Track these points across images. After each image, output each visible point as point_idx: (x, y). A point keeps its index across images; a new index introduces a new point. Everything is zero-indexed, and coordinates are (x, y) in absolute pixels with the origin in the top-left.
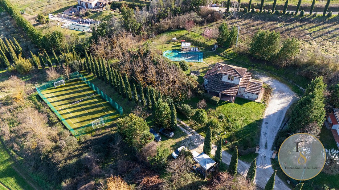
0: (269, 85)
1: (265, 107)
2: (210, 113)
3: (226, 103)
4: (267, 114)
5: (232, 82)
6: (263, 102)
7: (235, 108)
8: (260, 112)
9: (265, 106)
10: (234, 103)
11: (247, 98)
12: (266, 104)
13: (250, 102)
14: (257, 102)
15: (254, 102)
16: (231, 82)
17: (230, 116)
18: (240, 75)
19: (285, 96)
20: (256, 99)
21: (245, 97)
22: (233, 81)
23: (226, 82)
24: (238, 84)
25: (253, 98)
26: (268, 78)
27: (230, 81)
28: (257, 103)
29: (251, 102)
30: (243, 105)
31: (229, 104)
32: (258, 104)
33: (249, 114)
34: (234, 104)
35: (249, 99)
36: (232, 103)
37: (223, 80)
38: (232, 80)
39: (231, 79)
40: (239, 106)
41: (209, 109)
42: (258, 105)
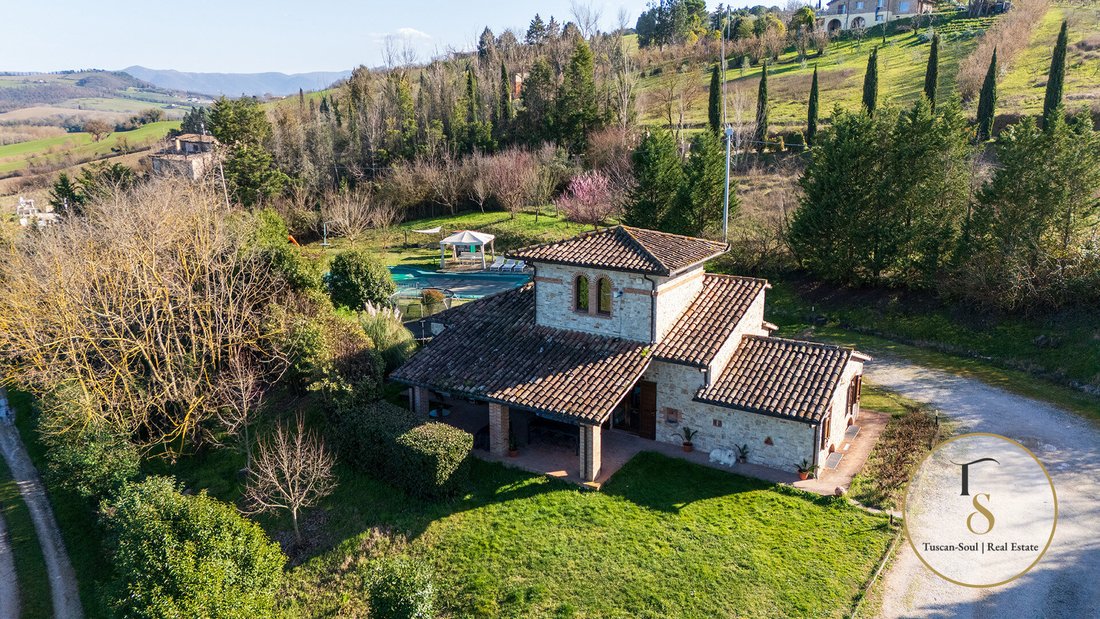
0: (924, 400)
1: (880, 539)
2: (352, 568)
3: (531, 492)
4: (907, 600)
5: (606, 328)
6: (870, 500)
7: (595, 533)
8: (833, 582)
9: (882, 528)
10: (608, 489)
11: (732, 461)
12: (898, 515)
13: (749, 494)
14: (807, 496)
15: (787, 492)
16: (600, 332)
17: (511, 598)
18: (650, 259)
19: (1073, 466)
20: (807, 470)
21: (715, 455)
22: (606, 322)
23: (564, 333)
24: (645, 336)
25: (779, 462)
26: (912, 371)
27: (587, 324)
28: (807, 505)
29: (759, 493)
30: (676, 511)
31: (556, 496)
32: (818, 509)
33: (710, 590)
34: (596, 499)
35: (743, 470)
36: (583, 490)
37: (541, 321)
38: (604, 312)
39: (592, 306)
40: (642, 518)
41: (364, 537)
42: (820, 520)
